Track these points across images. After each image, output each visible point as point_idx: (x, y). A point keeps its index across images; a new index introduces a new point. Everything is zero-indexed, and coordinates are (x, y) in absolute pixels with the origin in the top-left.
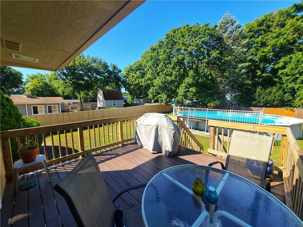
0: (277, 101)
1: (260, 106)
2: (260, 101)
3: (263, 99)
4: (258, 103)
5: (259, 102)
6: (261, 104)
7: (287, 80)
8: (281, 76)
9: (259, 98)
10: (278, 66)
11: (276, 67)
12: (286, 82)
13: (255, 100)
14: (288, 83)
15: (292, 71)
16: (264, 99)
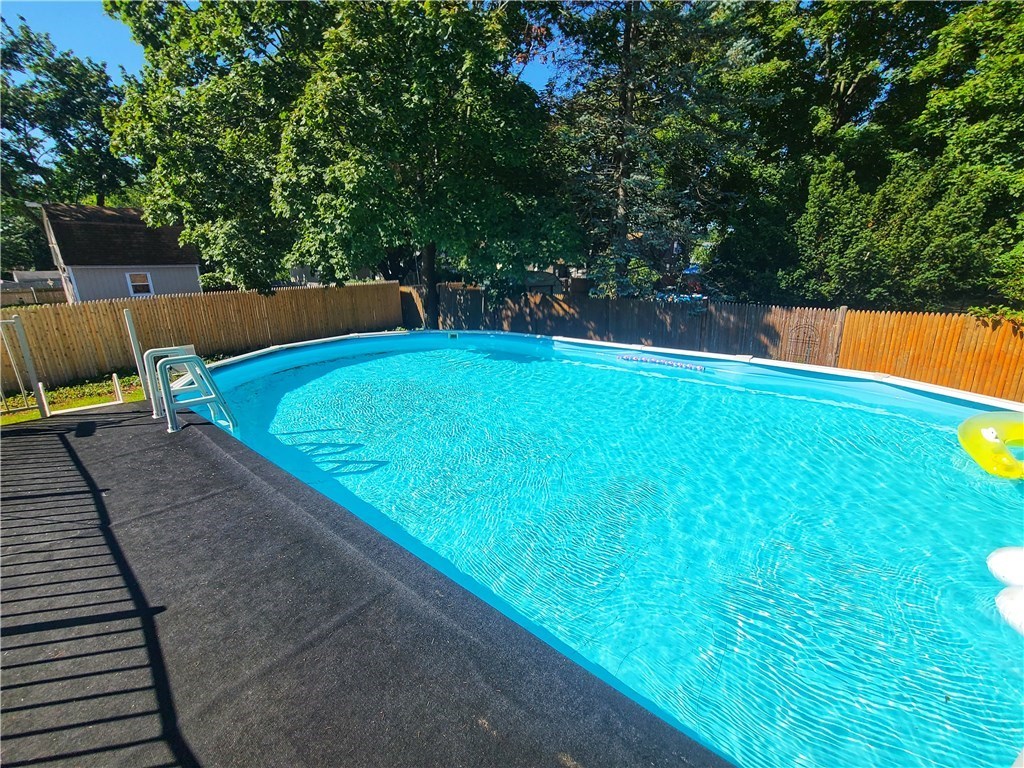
0: (936, 266)
1: (820, 302)
2: (823, 266)
3: (841, 253)
4: (807, 277)
5: (820, 273)
6: (825, 289)
7: (973, 144)
8: (934, 127)
9: (817, 246)
10: (929, 68)
11: (915, 73)
12: (966, 158)
13: (789, 257)
14: (972, 163)
15: (1011, 80)
16: (851, 252)
